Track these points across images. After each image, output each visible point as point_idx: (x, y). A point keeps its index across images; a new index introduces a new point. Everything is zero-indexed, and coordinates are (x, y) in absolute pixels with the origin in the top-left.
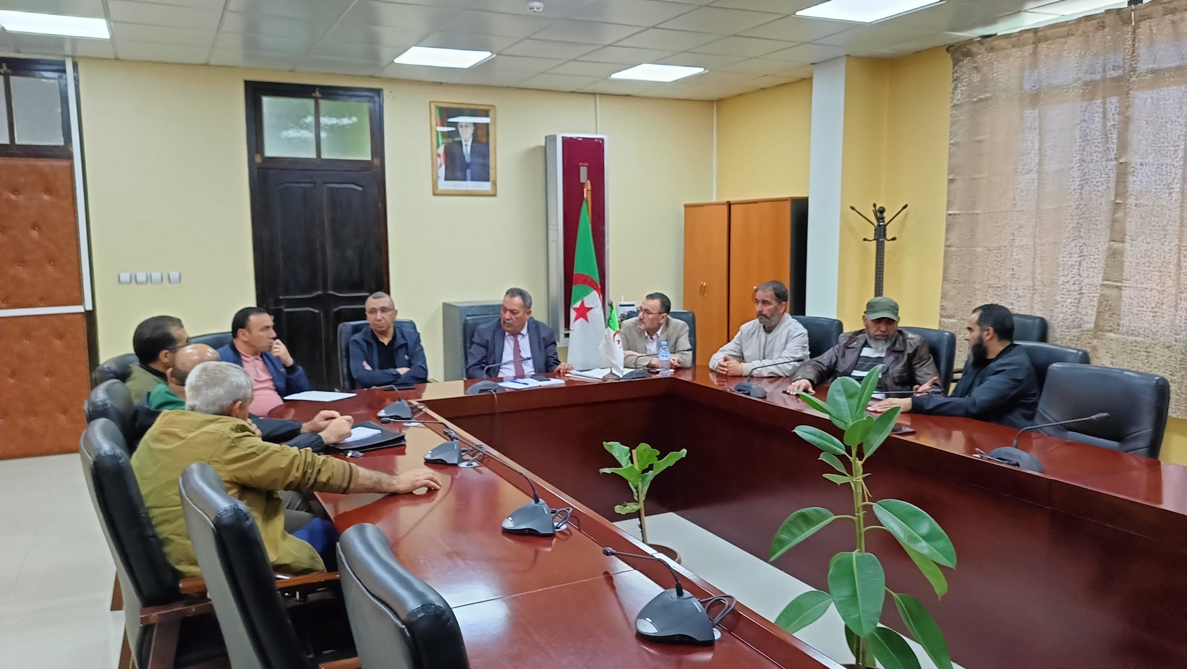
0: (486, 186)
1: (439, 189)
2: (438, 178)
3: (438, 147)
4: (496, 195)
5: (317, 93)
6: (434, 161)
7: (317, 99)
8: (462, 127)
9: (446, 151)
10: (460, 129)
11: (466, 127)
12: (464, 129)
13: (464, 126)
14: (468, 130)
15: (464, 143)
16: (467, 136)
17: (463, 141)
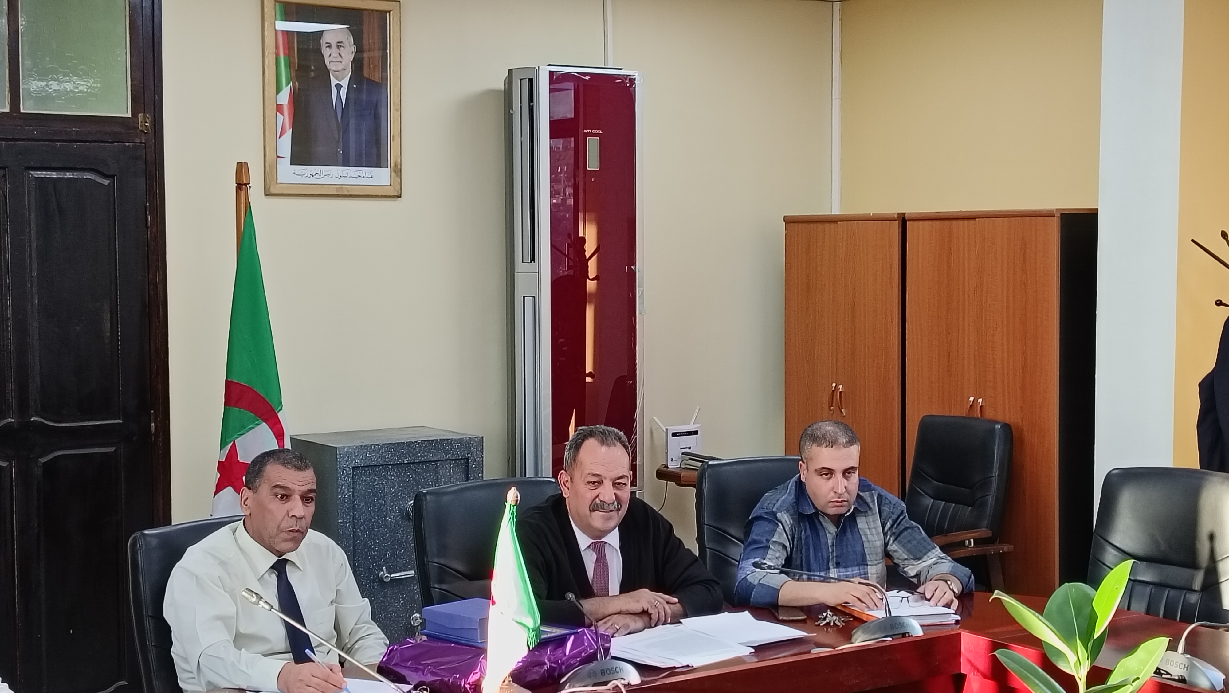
1: (278, 182)
2: (278, 159)
3: (278, 91)
4: (399, 196)
6: (271, 120)
8: (330, 47)
9: (296, 98)
10: (326, 52)
11: (338, 47)
12: (334, 51)
13: (334, 46)
14: (342, 55)
15: (334, 82)
16: (340, 67)
17: (331, 77)
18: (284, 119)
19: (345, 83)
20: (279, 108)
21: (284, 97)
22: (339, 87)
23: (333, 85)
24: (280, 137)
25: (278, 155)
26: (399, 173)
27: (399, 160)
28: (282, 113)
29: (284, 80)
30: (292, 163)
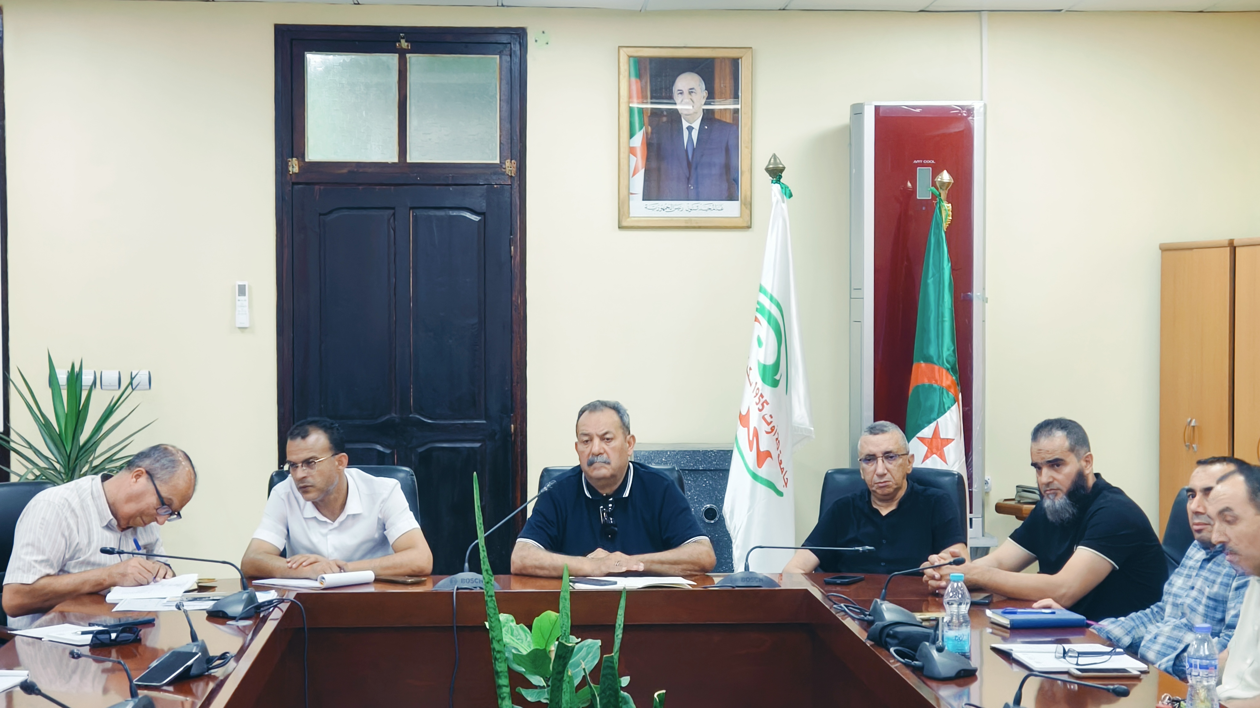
0: (731, 209)
1: (631, 216)
2: (631, 196)
3: (632, 135)
4: (749, 227)
5: (403, 41)
6: (624, 161)
7: (402, 54)
8: (681, 93)
9: (649, 141)
10: (678, 100)
11: (690, 93)
12: (686, 97)
13: (686, 92)
14: (694, 100)
15: (685, 124)
16: (691, 111)
17: (683, 121)
18: (638, 161)
19: (696, 125)
20: (632, 151)
21: (638, 140)
22: (690, 129)
23: (685, 128)
24: (633, 176)
25: (631, 191)
26: (748, 205)
27: (749, 193)
28: (635, 155)
29: (637, 125)
30: (643, 200)
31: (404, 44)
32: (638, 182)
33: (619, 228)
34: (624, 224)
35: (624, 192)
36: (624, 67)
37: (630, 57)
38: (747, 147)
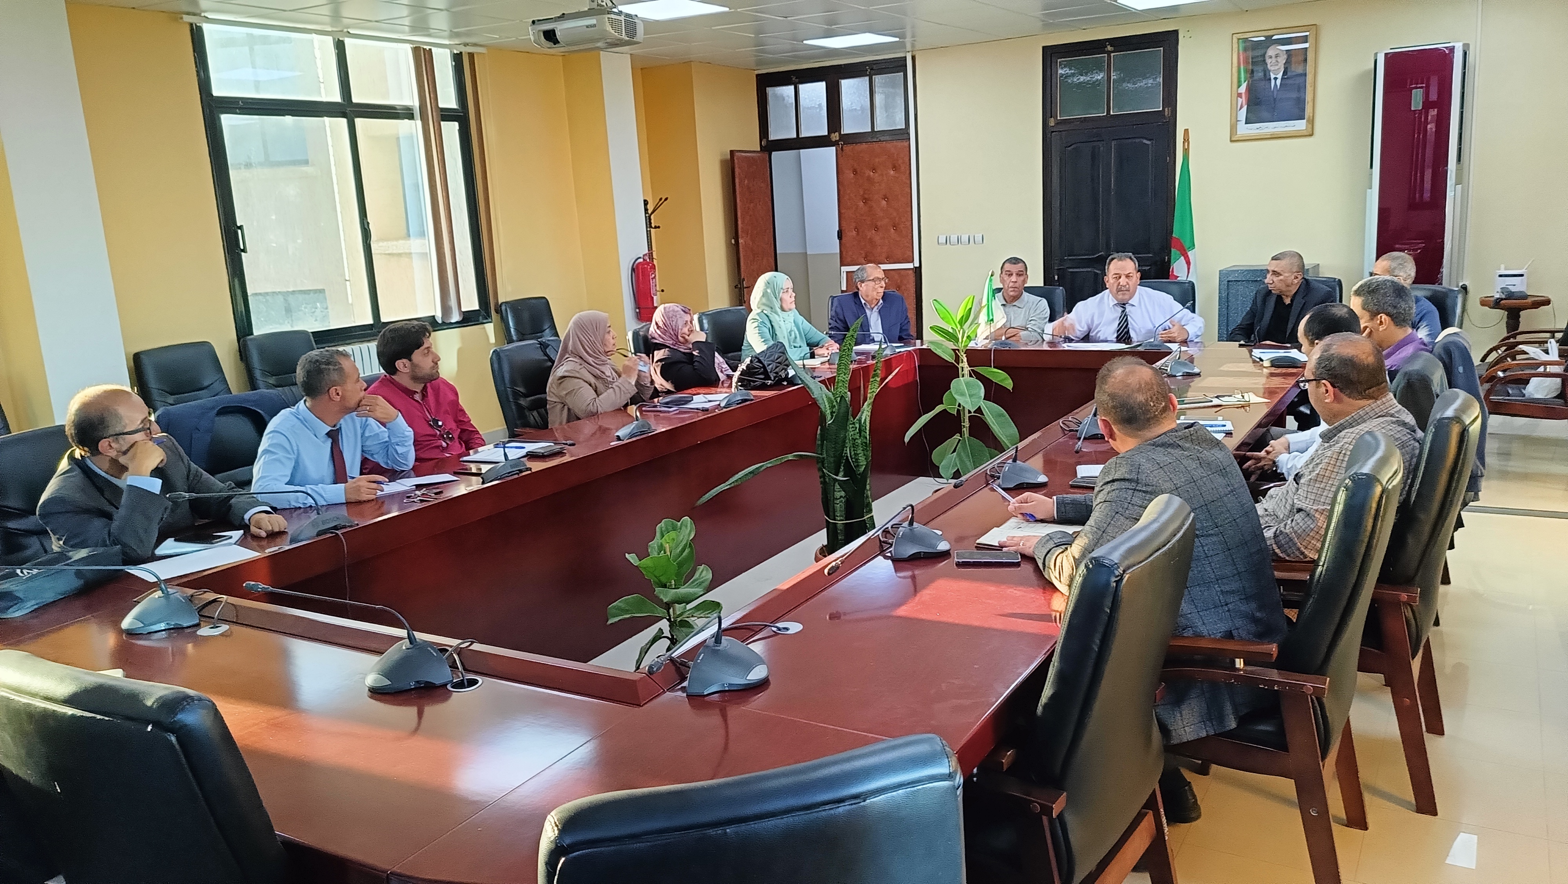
0: (1300, 125)
1: (1238, 134)
3: (1239, 86)
4: (1311, 135)
5: (1109, 47)
6: (1234, 102)
7: (1109, 53)
8: (1271, 57)
9: (1249, 89)
10: (1268, 61)
11: (1276, 57)
12: (1274, 60)
13: (1274, 56)
14: (1279, 60)
15: (1273, 76)
16: (1277, 68)
17: (1271, 74)
18: (1242, 101)
19: (1280, 76)
20: (1240, 95)
21: (1243, 89)
22: (1276, 79)
23: (1272, 78)
26: (1311, 122)
27: (1311, 115)
28: (1241, 98)
29: (1243, 80)
30: (1246, 123)
31: (1109, 48)
32: (1243, 112)
33: (1231, 141)
34: (1233, 139)
35: (1234, 120)
36: (1235, 46)
37: (1239, 39)
38: (1311, 87)
